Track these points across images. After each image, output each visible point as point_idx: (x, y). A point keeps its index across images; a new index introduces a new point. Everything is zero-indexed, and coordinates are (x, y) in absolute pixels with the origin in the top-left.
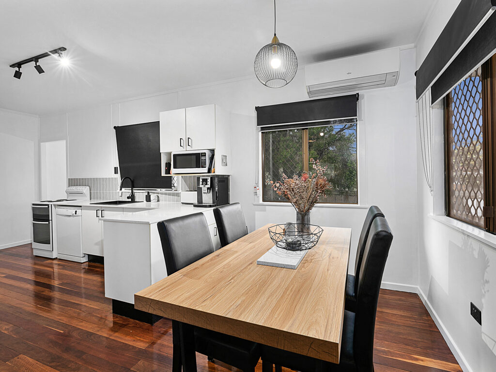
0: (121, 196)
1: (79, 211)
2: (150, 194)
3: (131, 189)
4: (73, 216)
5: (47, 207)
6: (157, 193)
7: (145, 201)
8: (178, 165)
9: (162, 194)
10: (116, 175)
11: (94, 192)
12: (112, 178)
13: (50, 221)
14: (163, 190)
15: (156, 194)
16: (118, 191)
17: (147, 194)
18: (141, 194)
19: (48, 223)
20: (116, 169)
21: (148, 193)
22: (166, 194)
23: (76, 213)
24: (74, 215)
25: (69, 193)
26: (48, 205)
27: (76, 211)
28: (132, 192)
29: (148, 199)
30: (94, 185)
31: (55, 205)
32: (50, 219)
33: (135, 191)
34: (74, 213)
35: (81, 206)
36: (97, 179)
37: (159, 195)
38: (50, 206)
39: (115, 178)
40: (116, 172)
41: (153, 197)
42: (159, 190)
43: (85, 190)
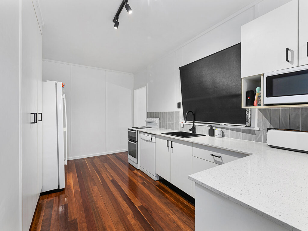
0: (183, 128)
1: (154, 138)
2: (213, 128)
3: (192, 121)
4: (149, 141)
5: (135, 132)
6: (220, 128)
7: (208, 135)
8: (274, 92)
9: (227, 129)
10: (179, 109)
11: (162, 123)
12: (176, 112)
13: (137, 142)
14: (229, 125)
15: (220, 130)
16: (180, 123)
17: (210, 128)
18: (202, 128)
19: (135, 143)
20: (179, 104)
21: (212, 127)
22: (233, 130)
23: (152, 140)
24: (151, 141)
25: (148, 122)
26: (135, 131)
27: (152, 138)
28: (193, 125)
29: (212, 133)
30: (162, 117)
31: (139, 131)
32: (137, 141)
33: (196, 124)
34: (151, 139)
35: (155, 135)
36: (164, 112)
37: (224, 130)
38: (137, 131)
39: (178, 112)
40: (179, 107)
41: (217, 131)
42: (223, 124)
43: (157, 120)
